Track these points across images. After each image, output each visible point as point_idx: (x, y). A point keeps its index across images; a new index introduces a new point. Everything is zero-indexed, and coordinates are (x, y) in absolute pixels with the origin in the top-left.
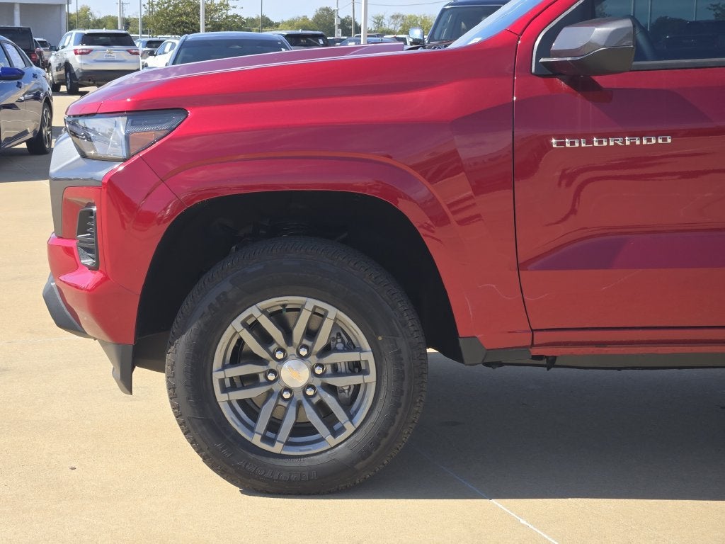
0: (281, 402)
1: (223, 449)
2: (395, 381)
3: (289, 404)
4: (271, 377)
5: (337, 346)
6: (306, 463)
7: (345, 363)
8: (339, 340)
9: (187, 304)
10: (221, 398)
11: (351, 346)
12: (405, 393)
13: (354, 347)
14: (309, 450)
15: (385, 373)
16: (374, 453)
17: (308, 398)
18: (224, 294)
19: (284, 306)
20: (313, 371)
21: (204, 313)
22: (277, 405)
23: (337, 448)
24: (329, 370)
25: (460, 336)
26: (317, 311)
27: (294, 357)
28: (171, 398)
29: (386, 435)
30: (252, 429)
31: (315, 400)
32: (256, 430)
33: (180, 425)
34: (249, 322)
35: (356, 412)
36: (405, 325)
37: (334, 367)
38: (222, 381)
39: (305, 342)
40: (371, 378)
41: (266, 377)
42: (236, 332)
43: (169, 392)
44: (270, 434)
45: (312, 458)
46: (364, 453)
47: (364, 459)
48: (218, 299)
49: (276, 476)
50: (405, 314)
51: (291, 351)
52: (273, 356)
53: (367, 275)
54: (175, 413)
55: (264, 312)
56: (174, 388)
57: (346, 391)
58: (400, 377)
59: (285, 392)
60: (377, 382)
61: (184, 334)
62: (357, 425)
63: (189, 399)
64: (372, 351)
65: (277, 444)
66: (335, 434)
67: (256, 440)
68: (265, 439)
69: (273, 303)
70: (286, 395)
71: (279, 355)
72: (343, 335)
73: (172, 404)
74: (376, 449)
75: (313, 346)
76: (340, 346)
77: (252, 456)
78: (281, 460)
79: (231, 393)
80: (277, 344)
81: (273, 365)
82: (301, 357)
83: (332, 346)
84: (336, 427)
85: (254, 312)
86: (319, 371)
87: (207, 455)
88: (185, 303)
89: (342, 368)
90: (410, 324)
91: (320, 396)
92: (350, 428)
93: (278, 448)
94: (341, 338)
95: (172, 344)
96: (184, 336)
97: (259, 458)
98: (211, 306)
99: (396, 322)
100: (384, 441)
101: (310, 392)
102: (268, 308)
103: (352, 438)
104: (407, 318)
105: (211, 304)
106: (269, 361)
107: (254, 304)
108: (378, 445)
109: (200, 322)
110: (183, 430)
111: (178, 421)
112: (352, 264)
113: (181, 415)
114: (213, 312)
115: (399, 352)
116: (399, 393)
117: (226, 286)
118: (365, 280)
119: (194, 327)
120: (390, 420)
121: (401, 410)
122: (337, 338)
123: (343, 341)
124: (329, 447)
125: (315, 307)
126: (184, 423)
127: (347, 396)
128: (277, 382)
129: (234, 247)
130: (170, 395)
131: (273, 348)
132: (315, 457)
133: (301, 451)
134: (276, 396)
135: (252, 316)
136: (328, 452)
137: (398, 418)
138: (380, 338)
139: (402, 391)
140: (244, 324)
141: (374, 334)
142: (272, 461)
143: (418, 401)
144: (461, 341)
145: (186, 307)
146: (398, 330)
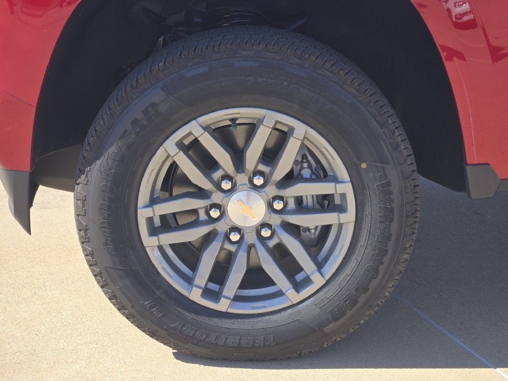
0: (228, 246)
1: (151, 307)
2: (381, 222)
3: (238, 248)
4: (215, 214)
5: (303, 172)
6: (260, 323)
7: (313, 196)
8: (305, 165)
9: (103, 119)
10: (149, 242)
11: (322, 174)
12: (393, 238)
13: (326, 175)
14: (265, 307)
15: (368, 211)
16: (349, 313)
17: (262, 239)
18: (154, 105)
19: (233, 120)
20: (270, 206)
21: (126, 131)
22: (222, 249)
23: (301, 306)
24: (292, 205)
25: (469, 162)
26: (279, 126)
27: (246, 187)
28: (83, 243)
29: (366, 290)
30: (189, 280)
31: (272, 243)
32: (195, 283)
33: (95, 276)
34: (187, 142)
35: (326, 259)
36: (396, 147)
37: (299, 200)
38: (150, 221)
39: (261, 167)
40: (349, 217)
41: (208, 214)
42: (169, 156)
43: (79, 234)
44: (214, 287)
45: (267, 317)
46: (337, 314)
47: (335, 319)
48: (145, 112)
49: (221, 341)
50: (397, 133)
51: (242, 179)
52: (218, 186)
53: (348, 82)
54: (88, 261)
55: (206, 128)
56: (86, 230)
57: (313, 231)
58: (388, 216)
59: (232, 234)
60: (356, 221)
61: (98, 160)
62: (328, 277)
63: (106, 244)
64: (351, 182)
65: (223, 300)
66: (298, 287)
67: (196, 295)
68: (207, 293)
69: (221, 116)
70: (235, 237)
71: (226, 185)
72: (309, 158)
73: (84, 250)
74: (352, 308)
75: (272, 173)
76: (306, 173)
77: (190, 316)
78: (227, 320)
79: (162, 236)
80: (224, 170)
81: (217, 197)
82: (255, 188)
83: (296, 173)
84: (299, 277)
85: (194, 129)
86: (278, 205)
87: (131, 314)
88: (99, 116)
89: (309, 202)
90: (403, 147)
91: (279, 238)
92: (318, 281)
93: (223, 305)
94: (308, 161)
95: (82, 172)
96: (98, 162)
97: (200, 319)
98: (135, 122)
99: (385, 144)
100: (363, 299)
101: (266, 233)
102: (212, 124)
103: (321, 293)
104: (399, 139)
105: (136, 119)
106: (211, 193)
107: (195, 119)
108: (355, 302)
109: (120, 143)
110: (98, 282)
111: (92, 271)
112: (328, 65)
113: (96, 264)
114: (138, 130)
115: (388, 184)
116: (385, 237)
117: (157, 96)
118: (345, 86)
119: (112, 150)
120: (373, 272)
121: (386, 259)
122: (302, 162)
123: (310, 166)
124: (290, 304)
125: (277, 122)
126: (101, 274)
127: (313, 236)
128: (223, 220)
129: (161, 39)
130: (81, 238)
131: (217, 175)
132: (271, 317)
133: (253, 308)
134: (220, 238)
135: (190, 133)
136: (290, 311)
137: (382, 269)
138: (364, 166)
139: (390, 235)
140: (180, 145)
141: (355, 159)
142: (215, 322)
143: (408, 246)
144: (469, 169)
145: (101, 122)
146: (388, 154)
